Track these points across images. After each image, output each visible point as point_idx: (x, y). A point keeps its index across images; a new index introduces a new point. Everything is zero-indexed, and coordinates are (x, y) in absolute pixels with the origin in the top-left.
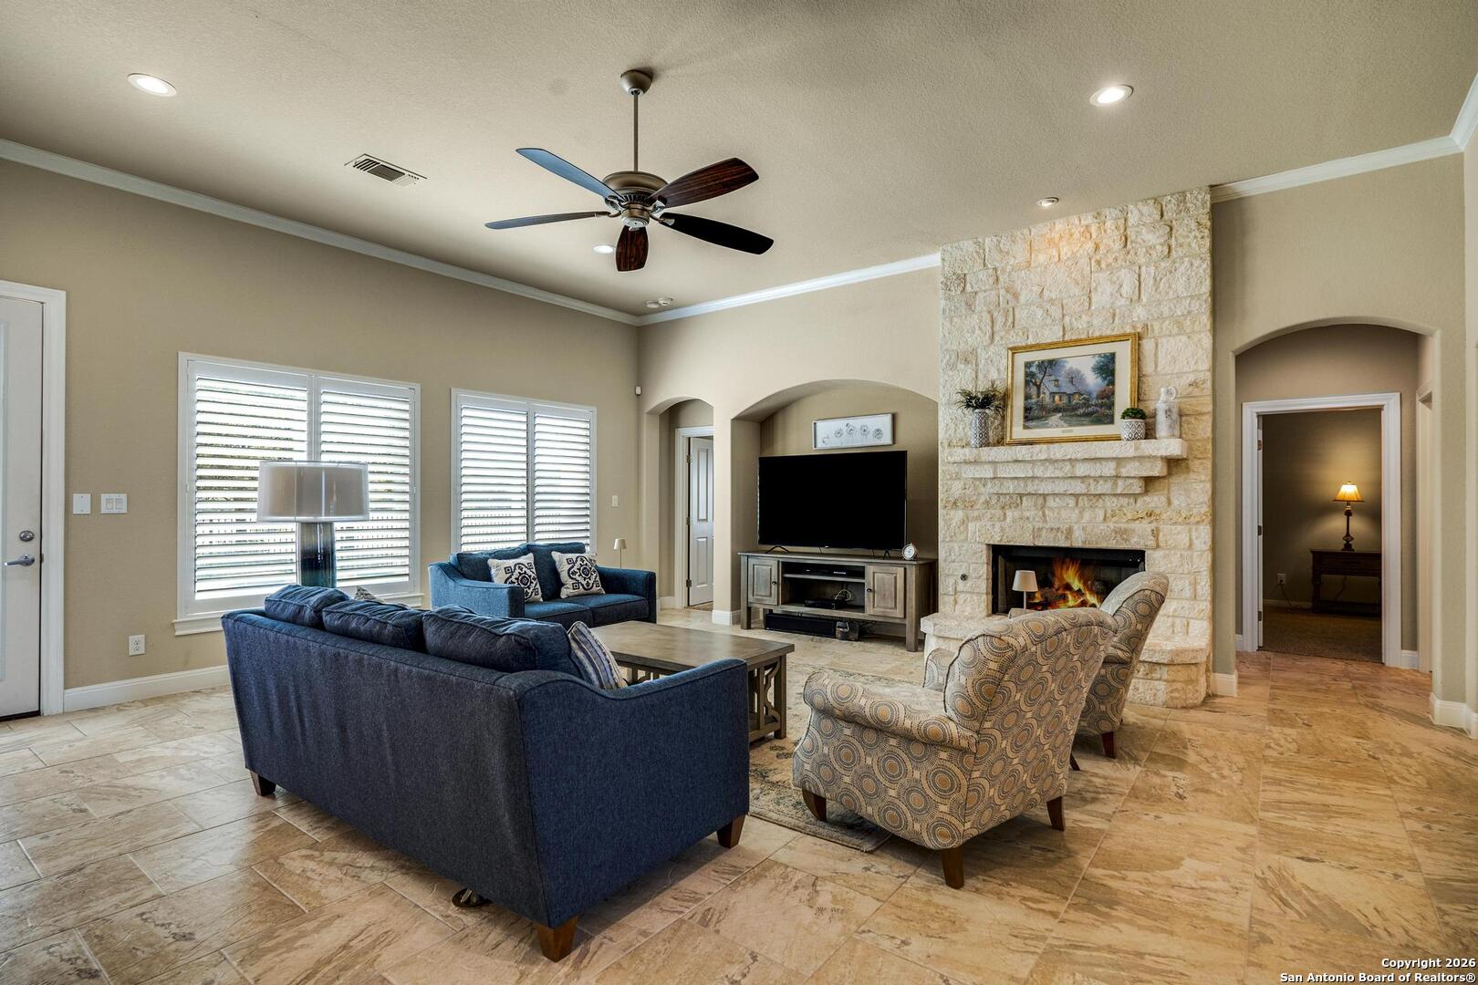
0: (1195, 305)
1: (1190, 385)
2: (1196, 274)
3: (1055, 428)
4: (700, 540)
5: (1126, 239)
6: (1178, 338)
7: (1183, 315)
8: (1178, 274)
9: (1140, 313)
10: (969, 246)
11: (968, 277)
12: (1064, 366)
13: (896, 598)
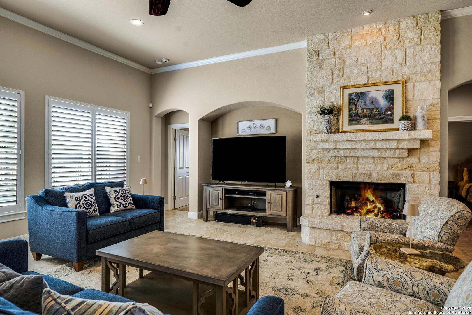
0: (433, 67)
1: (430, 105)
2: (434, 53)
3: (365, 125)
4: (180, 177)
5: (399, 35)
6: (424, 83)
7: (427, 72)
8: (425, 52)
9: (406, 71)
10: (321, 37)
11: (320, 52)
12: (368, 96)
13: (282, 206)
